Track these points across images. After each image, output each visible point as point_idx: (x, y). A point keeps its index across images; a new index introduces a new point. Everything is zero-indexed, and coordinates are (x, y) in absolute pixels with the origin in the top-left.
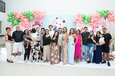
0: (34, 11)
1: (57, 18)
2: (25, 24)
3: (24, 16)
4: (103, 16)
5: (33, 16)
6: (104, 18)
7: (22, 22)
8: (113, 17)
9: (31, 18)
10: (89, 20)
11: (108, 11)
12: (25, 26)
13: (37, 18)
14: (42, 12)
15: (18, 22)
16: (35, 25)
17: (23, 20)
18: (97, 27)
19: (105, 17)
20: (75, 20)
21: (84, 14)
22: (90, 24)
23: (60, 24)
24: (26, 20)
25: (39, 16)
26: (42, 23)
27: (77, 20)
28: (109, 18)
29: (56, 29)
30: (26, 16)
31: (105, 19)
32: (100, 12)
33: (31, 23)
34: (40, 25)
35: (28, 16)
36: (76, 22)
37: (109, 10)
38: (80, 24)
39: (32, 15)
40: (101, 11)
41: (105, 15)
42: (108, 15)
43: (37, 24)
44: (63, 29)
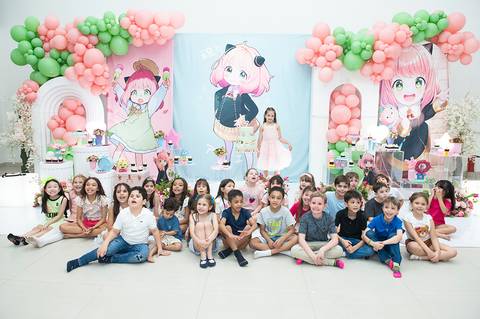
0: (132, 18)
1: (230, 47)
2: (93, 73)
3: (85, 39)
4: (422, 35)
5: (127, 39)
6: (425, 45)
7: (80, 66)
8: (462, 42)
9: (119, 45)
10: (364, 52)
11: (441, 17)
12: (94, 84)
13: (144, 45)
14: (163, 18)
15: (61, 64)
16: (136, 76)
17: (82, 56)
18: (399, 84)
19: (429, 39)
20: (309, 52)
21: (346, 30)
22: (368, 69)
23: (243, 74)
24: (95, 54)
25: (151, 35)
26: (166, 69)
27: (318, 54)
28: (445, 46)
29: (226, 96)
30: (94, 39)
31: (431, 51)
32: (411, 21)
33: (118, 70)
34: (158, 79)
35: (106, 37)
36: (312, 65)
37: (447, 13)
38: (327, 70)
39: (124, 34)
40: (412, 15)
41: (430, 34)
42: (443, 31)
43: (143, 71)
44: (255, 92)
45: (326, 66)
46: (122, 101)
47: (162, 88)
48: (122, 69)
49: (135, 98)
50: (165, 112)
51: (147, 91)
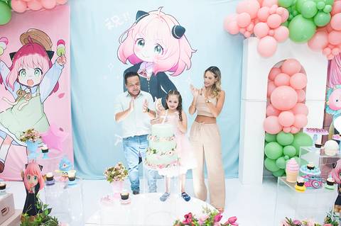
1: (141, 14)
23: (158, 48)
26: (61, 42)
33: (2, 45)
34: (50, 54)
36: (247, 34)
38: (269, 41)
43: (32, 45)
44: (174, 70)
45: (268, 35)
46: (8, 82)
47: (57, 66)
48: (7, 43)
49: (23, 79)
50: (61, 96)
51: (38, 69)
